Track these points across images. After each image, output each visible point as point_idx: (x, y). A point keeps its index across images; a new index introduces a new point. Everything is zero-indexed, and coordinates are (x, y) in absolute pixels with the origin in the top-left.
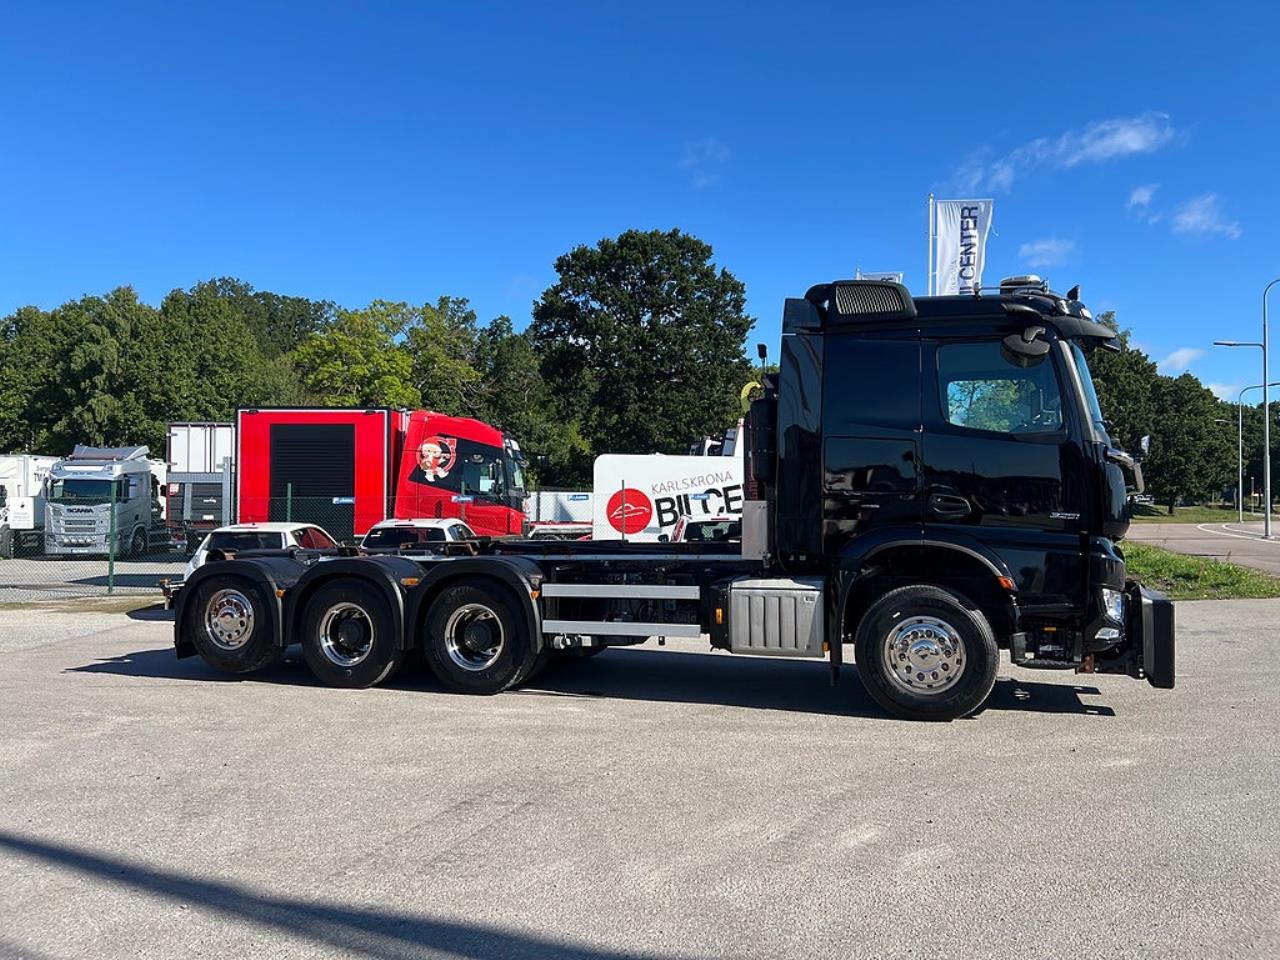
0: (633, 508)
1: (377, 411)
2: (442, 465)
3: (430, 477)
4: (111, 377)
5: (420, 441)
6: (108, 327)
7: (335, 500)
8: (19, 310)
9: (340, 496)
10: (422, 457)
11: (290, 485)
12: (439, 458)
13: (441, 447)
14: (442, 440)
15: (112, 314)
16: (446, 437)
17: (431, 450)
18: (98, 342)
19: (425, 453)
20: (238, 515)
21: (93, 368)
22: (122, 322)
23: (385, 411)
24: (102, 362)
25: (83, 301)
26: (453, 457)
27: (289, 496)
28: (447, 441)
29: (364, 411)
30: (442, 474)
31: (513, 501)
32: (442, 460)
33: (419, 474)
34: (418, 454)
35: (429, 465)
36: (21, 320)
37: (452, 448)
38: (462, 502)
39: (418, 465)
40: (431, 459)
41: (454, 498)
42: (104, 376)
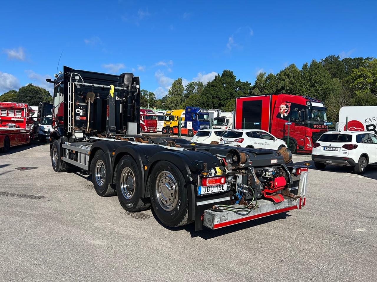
0: (355, 128)
1: (268, 95)
2: (286, 112)
3: (282, 116)
4: (287, 90)
5: (280, 105)
6: (287, 76)
7: (255, 123)
8: (269, 74)
9: (256, 122)
10: (280, 110)
11: (245, 119)
12: (285, 110)
13: (286, 106)
14: (286, 103)
15: (288, 73)
16: (288, 102)
17: (283, 107)
18: (284, 80)
19: (281, 108)
20: (235, 127)
21: (283, 88)
22: (291, 75)
23: (270, 95)
24: (285, 86)
25: (285, 69)
26: (289, 109)
27: (245, 122)
28: (288, 104)
29: (264, 96)
30: (286, 115)
31: (309, 125)
32: (286, 110)
33: (279, 115)
34: (279, 109)
35: (282, 112)
36: (269, 77)
37: (289, 106)
38: (289, 125)
39: (279, 113)
40: (283, 110)
41: (286, 123)
42: (285, 90)
